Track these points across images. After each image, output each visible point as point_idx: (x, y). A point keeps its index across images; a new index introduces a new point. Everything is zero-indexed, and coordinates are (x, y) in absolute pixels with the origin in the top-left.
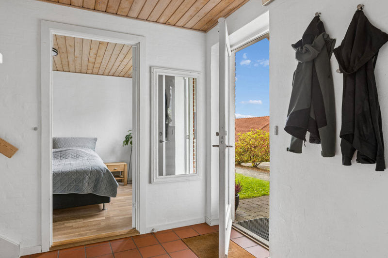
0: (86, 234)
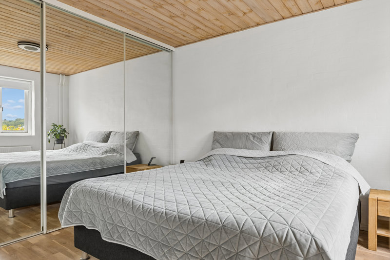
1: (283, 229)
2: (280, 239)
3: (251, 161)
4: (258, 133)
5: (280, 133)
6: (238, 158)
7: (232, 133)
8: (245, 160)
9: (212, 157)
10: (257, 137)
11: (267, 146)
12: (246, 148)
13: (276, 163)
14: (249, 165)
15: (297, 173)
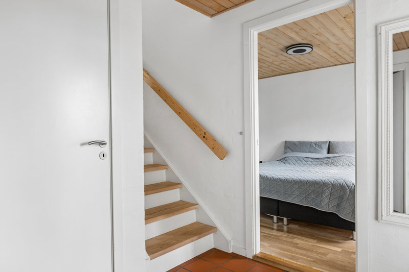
0: (297, 259)
1: (341, 181)
2: (340, 185)
3: (316, 160)
4: (318, 142)
5: (334, 142)
6: (306, 159)
7: (299, 142)
8: (311, 160)
9: (287, 158)
10: (318, 145)
11: (325, 151)
12: (310, 152)
13: (333, 161)
14: (314, 163)
15: (347, 166)
